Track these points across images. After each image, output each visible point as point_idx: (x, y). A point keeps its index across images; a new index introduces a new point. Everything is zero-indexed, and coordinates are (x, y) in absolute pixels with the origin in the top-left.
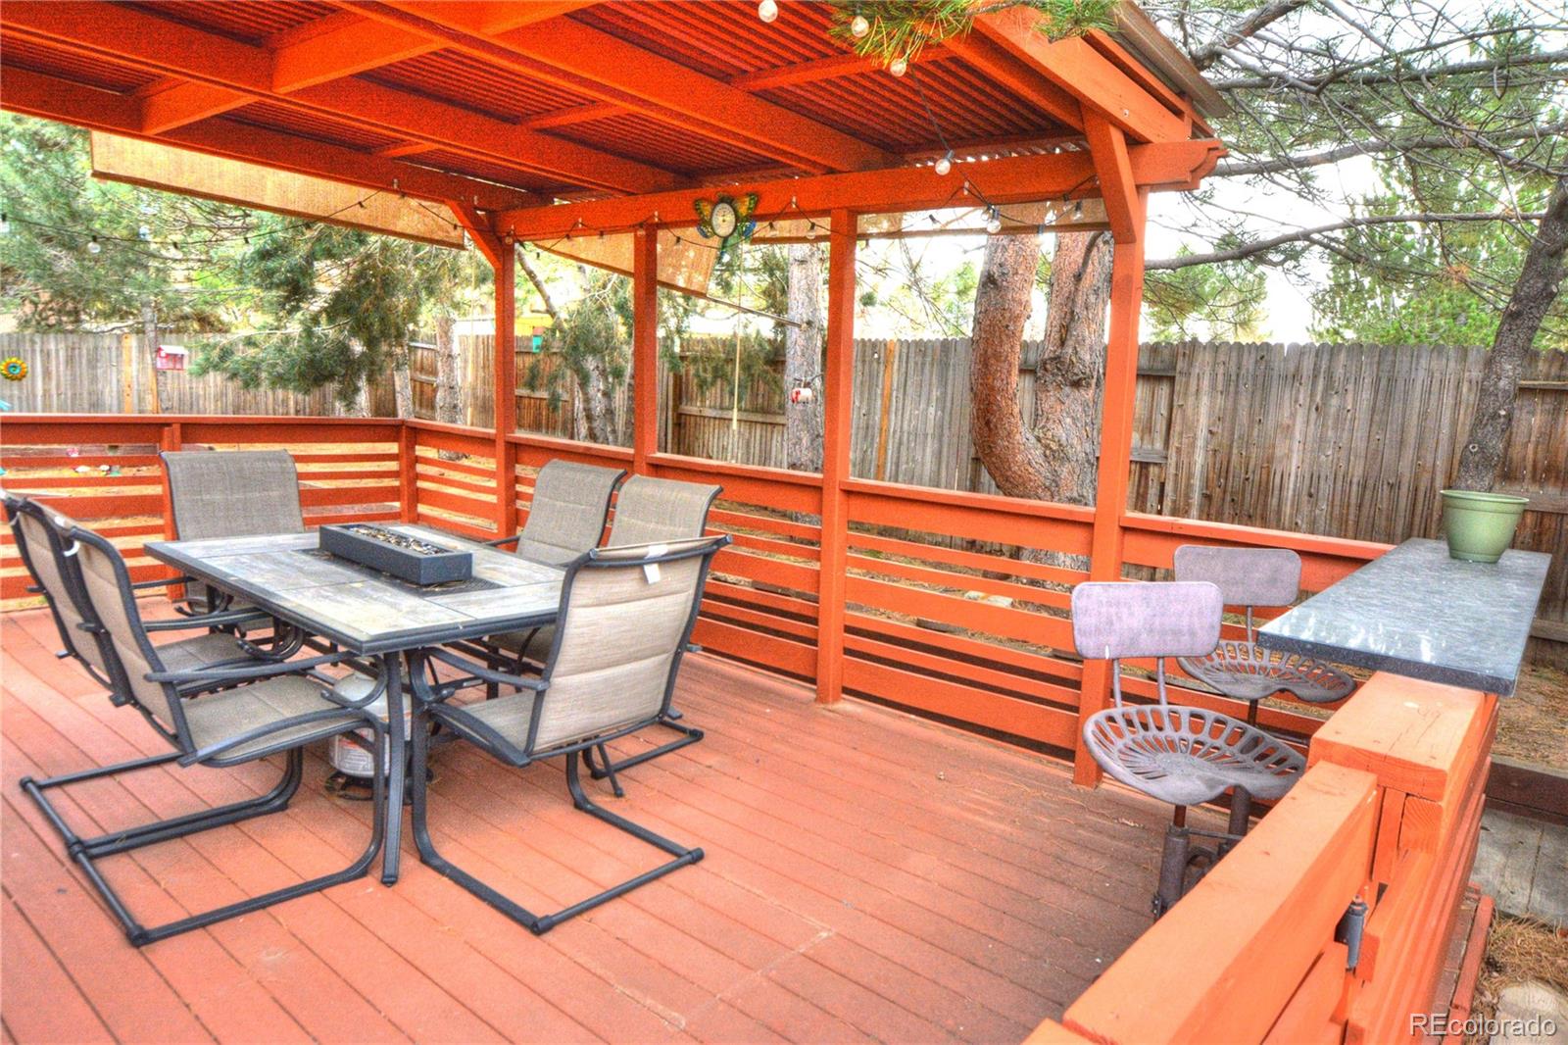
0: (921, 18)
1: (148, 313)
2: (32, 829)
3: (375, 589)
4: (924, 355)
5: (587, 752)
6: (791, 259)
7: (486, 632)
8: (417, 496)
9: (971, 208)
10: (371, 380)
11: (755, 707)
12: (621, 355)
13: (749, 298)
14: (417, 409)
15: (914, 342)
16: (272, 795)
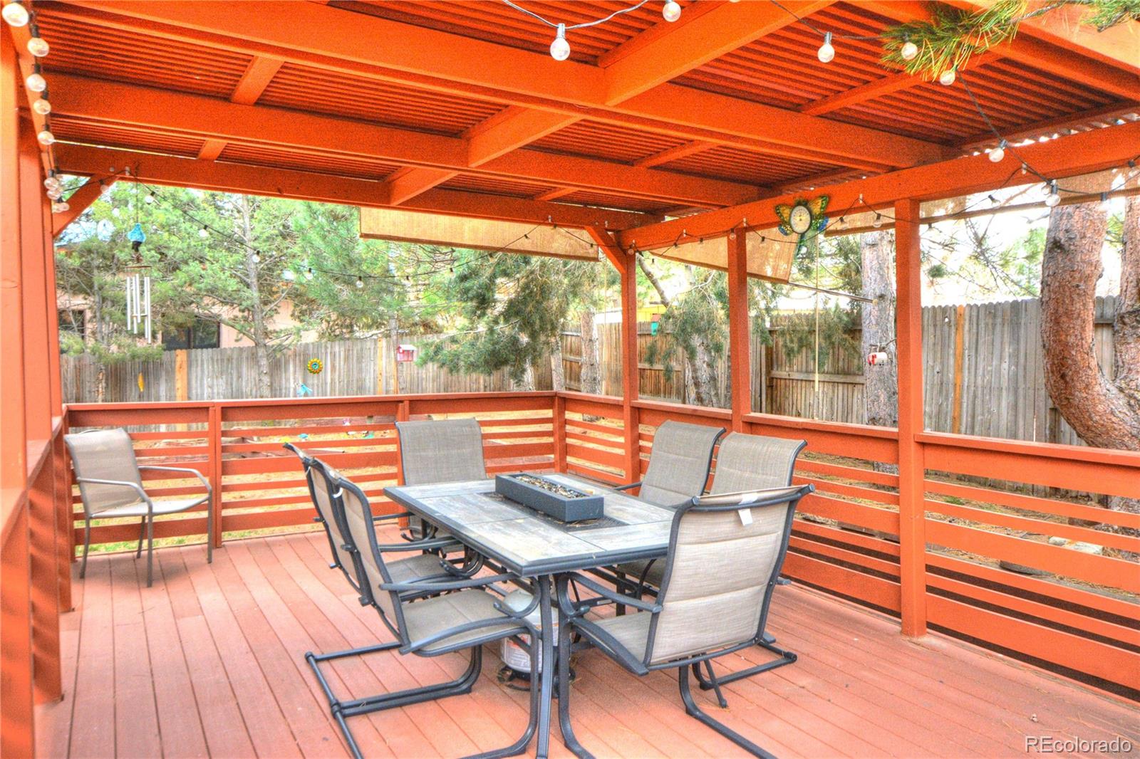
0: (967, 33)
1: (393, 323)
2: (310, 691)
3: (532, 524)
4: (995, 316)
5: (696, 667)
6: (863, 244)
7: (616, 561)
8: (566, 450)
9: (1031, 184)
10: (534, 364)
11: (844, 635)
12: (721, 333)
13: (827, 279)
14: (568, 381)
15: (984, 305)
16: (461, 680)
